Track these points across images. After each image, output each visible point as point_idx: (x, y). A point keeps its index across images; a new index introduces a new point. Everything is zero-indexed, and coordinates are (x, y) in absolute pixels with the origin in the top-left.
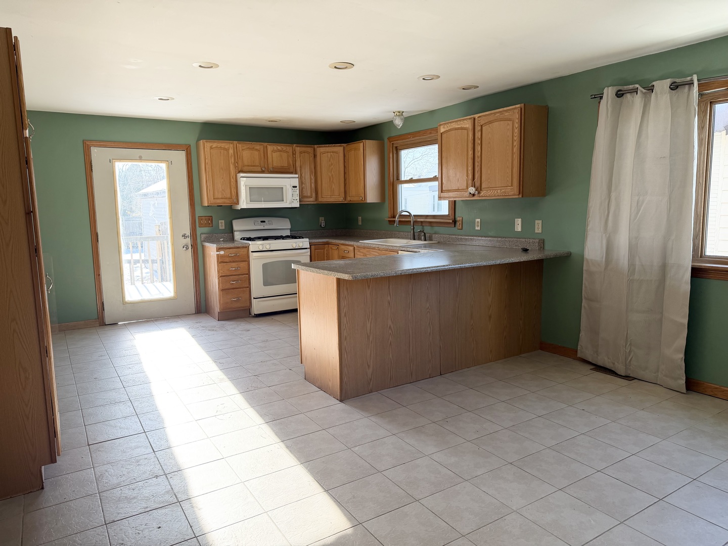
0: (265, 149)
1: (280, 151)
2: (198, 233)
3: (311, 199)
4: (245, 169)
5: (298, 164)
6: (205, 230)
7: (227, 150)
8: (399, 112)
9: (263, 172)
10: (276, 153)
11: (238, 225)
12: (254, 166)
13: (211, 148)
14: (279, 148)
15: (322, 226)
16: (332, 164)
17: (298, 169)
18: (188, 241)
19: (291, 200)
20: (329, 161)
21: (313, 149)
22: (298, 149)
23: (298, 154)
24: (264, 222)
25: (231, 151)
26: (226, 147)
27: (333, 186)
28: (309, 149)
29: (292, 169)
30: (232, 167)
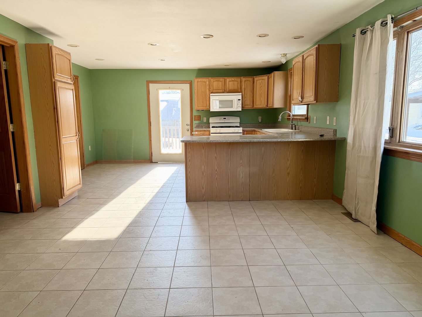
0: (225, 80)
1: (233, 81)
2: (194, 124)
3: (250, 107)
4: (214, 91)
5: (243, 87)
6: (197, 122)
7: (205, 82)
8: (284, 54)
9: (223, 92)
10: (231, 82)
11: (212, 120)
12: (219, 90)
13: (198, 82)
14: (233, 79)
15: (260, 121)
16: (261, 86)
17: (243, 90)
18: (189, 127)
19: (237, 107)
20: (260, 84)
21: (252, 78)
22: (243, 79)
23: (243, 83)
24: (225, 118)
25: (208, 83)
26: (205, 81)
27: (262, 99)
28: (250, 79)
29: (239, 91)
30: (207, 90)
